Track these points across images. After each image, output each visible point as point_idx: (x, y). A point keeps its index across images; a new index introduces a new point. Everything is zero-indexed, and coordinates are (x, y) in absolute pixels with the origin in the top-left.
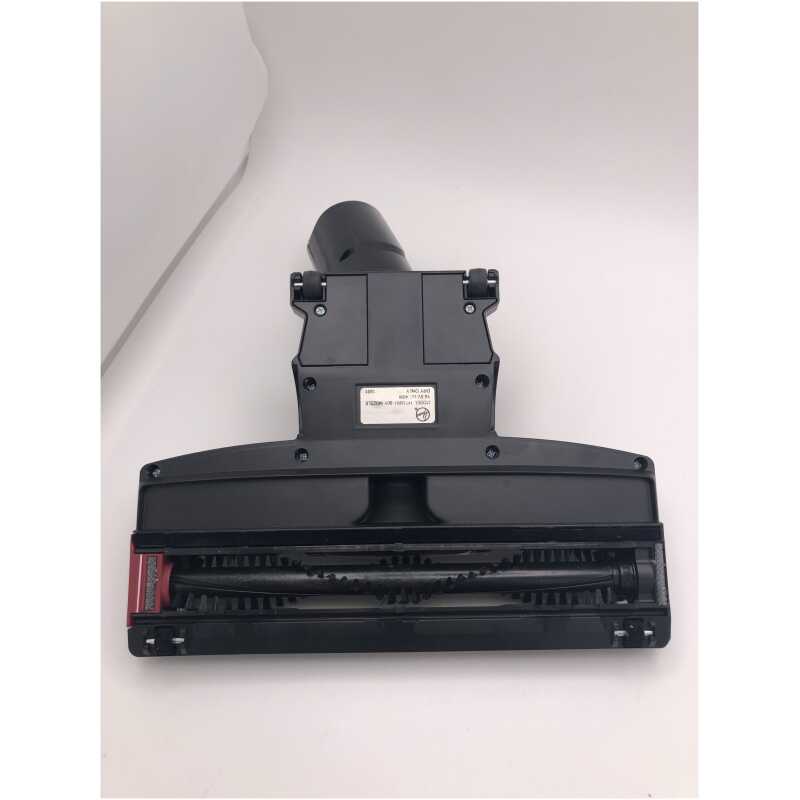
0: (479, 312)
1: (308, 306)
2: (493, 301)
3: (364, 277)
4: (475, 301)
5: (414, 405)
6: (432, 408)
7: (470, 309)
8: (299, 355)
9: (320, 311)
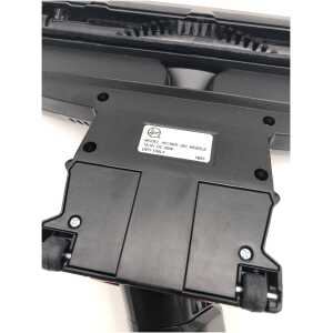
0: (66, 216)
1: (259, 262)
2: (47, 225)
3: (187, 286)
4: (67, 229)
5: (160, 141)
6: (145, 135)
7: (75, 222)
8: (273, 205)
9: (246, 254)
